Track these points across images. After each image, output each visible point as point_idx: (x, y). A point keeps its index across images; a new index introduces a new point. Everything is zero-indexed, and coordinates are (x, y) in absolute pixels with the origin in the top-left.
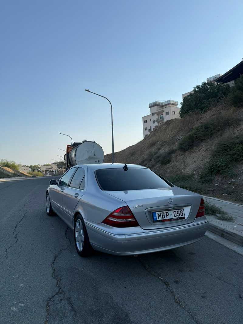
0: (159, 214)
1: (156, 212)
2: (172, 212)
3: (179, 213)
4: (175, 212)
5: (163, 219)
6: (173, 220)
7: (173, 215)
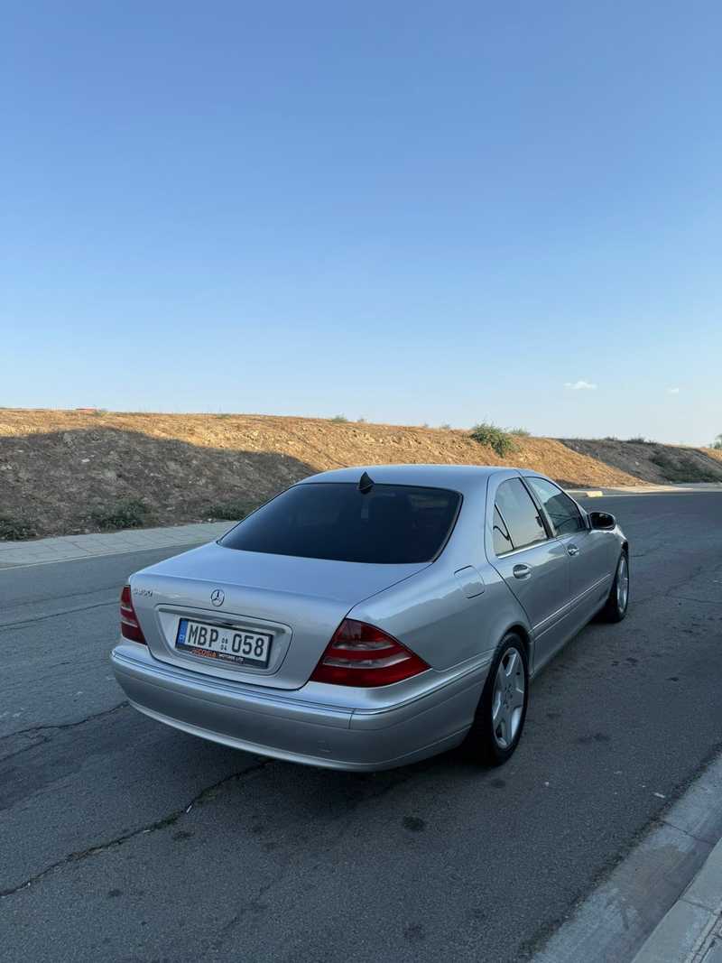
0: (194, 630)
1: (188, 620)
2: (230, 634)
3: (250, 644)
4: (240, 636)
5: (199, 646)
6: (221, 658)
7: (229, 646)
